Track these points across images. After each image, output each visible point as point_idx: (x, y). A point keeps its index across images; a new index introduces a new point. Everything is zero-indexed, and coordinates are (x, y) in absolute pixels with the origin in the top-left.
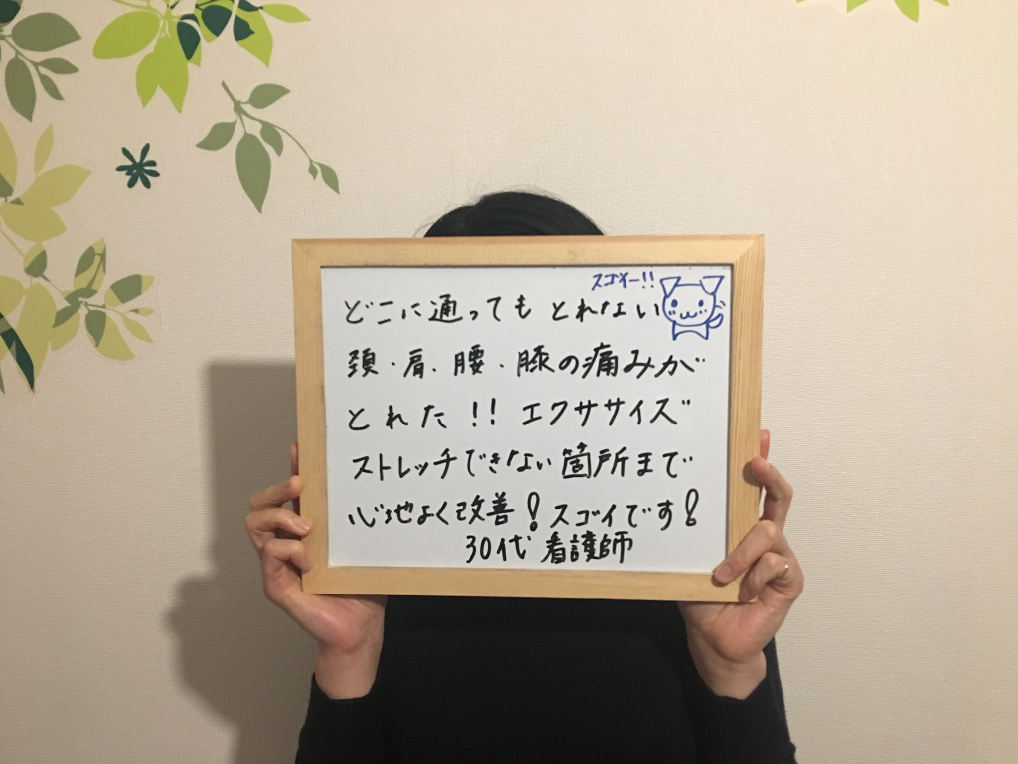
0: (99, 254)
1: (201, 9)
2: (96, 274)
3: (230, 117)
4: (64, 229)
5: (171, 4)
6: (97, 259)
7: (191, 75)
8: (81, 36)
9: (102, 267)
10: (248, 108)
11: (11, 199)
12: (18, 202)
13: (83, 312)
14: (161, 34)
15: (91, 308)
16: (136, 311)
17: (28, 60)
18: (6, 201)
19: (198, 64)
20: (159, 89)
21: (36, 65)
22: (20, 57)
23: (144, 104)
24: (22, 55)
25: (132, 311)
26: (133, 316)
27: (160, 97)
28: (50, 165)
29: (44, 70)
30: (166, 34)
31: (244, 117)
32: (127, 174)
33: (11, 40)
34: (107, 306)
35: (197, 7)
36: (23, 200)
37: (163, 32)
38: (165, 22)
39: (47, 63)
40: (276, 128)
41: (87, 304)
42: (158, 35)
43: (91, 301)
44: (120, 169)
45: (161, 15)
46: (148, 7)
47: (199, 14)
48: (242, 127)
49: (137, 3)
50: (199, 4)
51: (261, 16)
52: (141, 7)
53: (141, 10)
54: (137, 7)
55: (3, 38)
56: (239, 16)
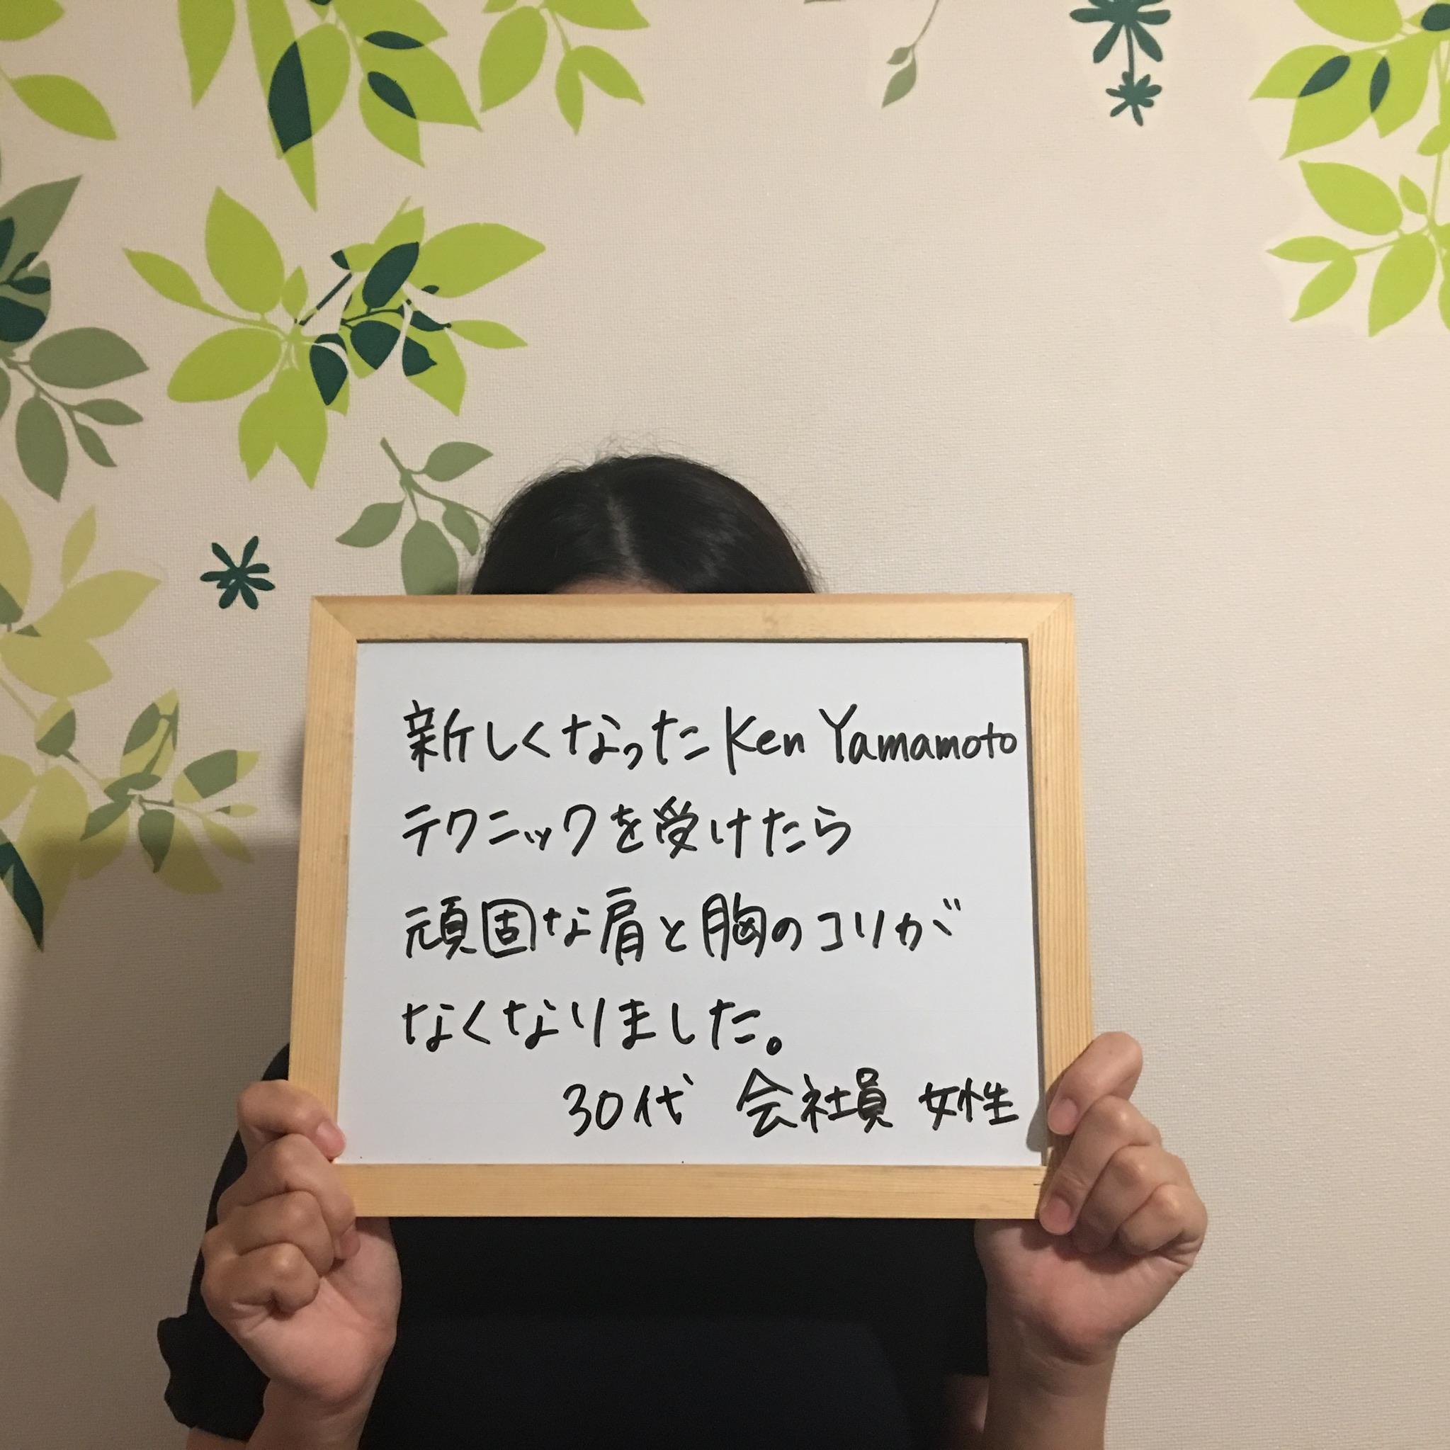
0: (168, 717)
1: (350, 327)
2: (160, 750)
3: (393, 493)
4: (107, 676)
5: (300, 319)
6: (163, 725)
7: (331, 429)
8: (148, 365)
9: (170, 737)
10: (424, 481)
11: (16, 626)
12: (30, 631)
13: (134, 813)
14: (283, 364)
15: (150, 807)
16: (226, 810)
17: (56, 401)
18: (9, 629)
19: (343, 411)
20: (277, 452)
21: (69, 409)
22: (43, 397)
23: (252, 473)
24: (46, 393)
25: (218, 810)
26: (222, 819)
27: (279, 463)
28: (86, 572)
29: (83, 419)
30: (291, 364)
31: (417, 495)
32: (219, 586)
33: (27, 369)
34: (176, 803)
35: (343, 322)
36: (38, 628)
37: (287, 362)
38: (290, 347)
39: (86, 408)
40: (468, 512)
41: (142, 801)
42: (278, 366)
43: (148, 794)
44: (207, 577)
45: (283, 333)
46: (263, 323)
47: (346, 335)
48: (412, 508)
49: (244, 314)
50: (347, 318)
51: (447, 338)
52: (250, 322)
53: (252, 327)
54: (243, 321)
55: (14, 366)
56: (412, 337)
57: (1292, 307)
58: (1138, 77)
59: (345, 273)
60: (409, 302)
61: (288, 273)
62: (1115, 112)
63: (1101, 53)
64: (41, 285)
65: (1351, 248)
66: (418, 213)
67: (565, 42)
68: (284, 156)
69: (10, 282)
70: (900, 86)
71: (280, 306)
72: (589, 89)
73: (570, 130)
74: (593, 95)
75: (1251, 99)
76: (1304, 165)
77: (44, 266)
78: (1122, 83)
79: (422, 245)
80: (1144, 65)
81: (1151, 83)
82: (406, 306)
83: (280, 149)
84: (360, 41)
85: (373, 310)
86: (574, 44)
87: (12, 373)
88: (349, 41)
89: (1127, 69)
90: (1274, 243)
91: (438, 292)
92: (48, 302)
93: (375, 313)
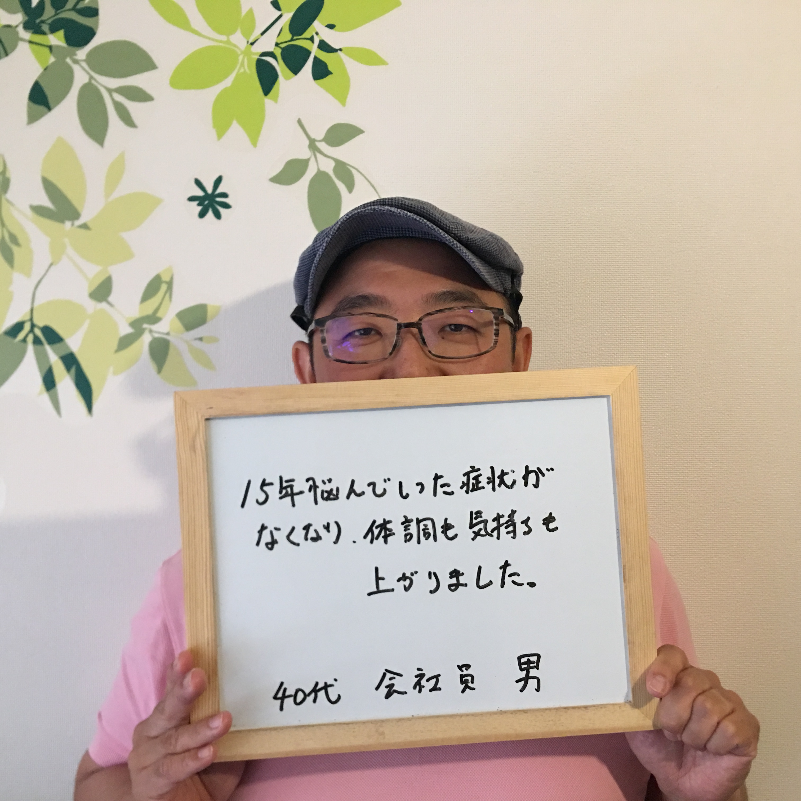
0: (167, 283)
1: (280, 48)
2: (162, 302)
3: (305, 153)
4: (132, 255)
5: (251, 41)
6: (164, 287)
7: (267, 112)
8: (157, 65)
9: (168, 295)
10: (323, 146)
11: (78, 223)
12: (85, 226)
13: (146, 339)
14: (240, 68)
15: (156, 335)
16: (201, 339)
17: (101, 85)
18: (73, 224)
19: (276, 101)
20: (235, 123)
21: (110, 91)
22: (93, 82)
23: (220, 136)
24: (95, 80)
25: (196, 339)
26: (198, 344)
27: (236, 131)
28: (120, 192)
29: (119, 98)
30: (244, 69)
31: (318, 155)
32: (199, 205)
33: (84, 64)
34: (171, 334)
35: (277, 45)
36: (90, 225)
37: (242, 68)
38: (244, 58)
39: (120, 90)
40: (348, 167)
41: (151, 331)
42: (236, 70)
43: (155, 327)
44: (191, 199)
45: (240, 50)
46: (228, 42)
47: (278, 52)
48: (315, 163)
49: (217, 37)
50: (279, 42)
51: (339, 56)
52: (221, 42)
53: (221, 44)
54: (217, 41)
55: (76, 62)
56: (318, 56)
59: (278, 13)
60: (317, 34)
61: (244, 13)
64: (93, 12)
69: (74, 9)
71: (238, 32)
82: (315, 37)
85: (295, 38)
87: (76, 68)
91: (335, 28)
92: (97, 23)
93: (296, 39)
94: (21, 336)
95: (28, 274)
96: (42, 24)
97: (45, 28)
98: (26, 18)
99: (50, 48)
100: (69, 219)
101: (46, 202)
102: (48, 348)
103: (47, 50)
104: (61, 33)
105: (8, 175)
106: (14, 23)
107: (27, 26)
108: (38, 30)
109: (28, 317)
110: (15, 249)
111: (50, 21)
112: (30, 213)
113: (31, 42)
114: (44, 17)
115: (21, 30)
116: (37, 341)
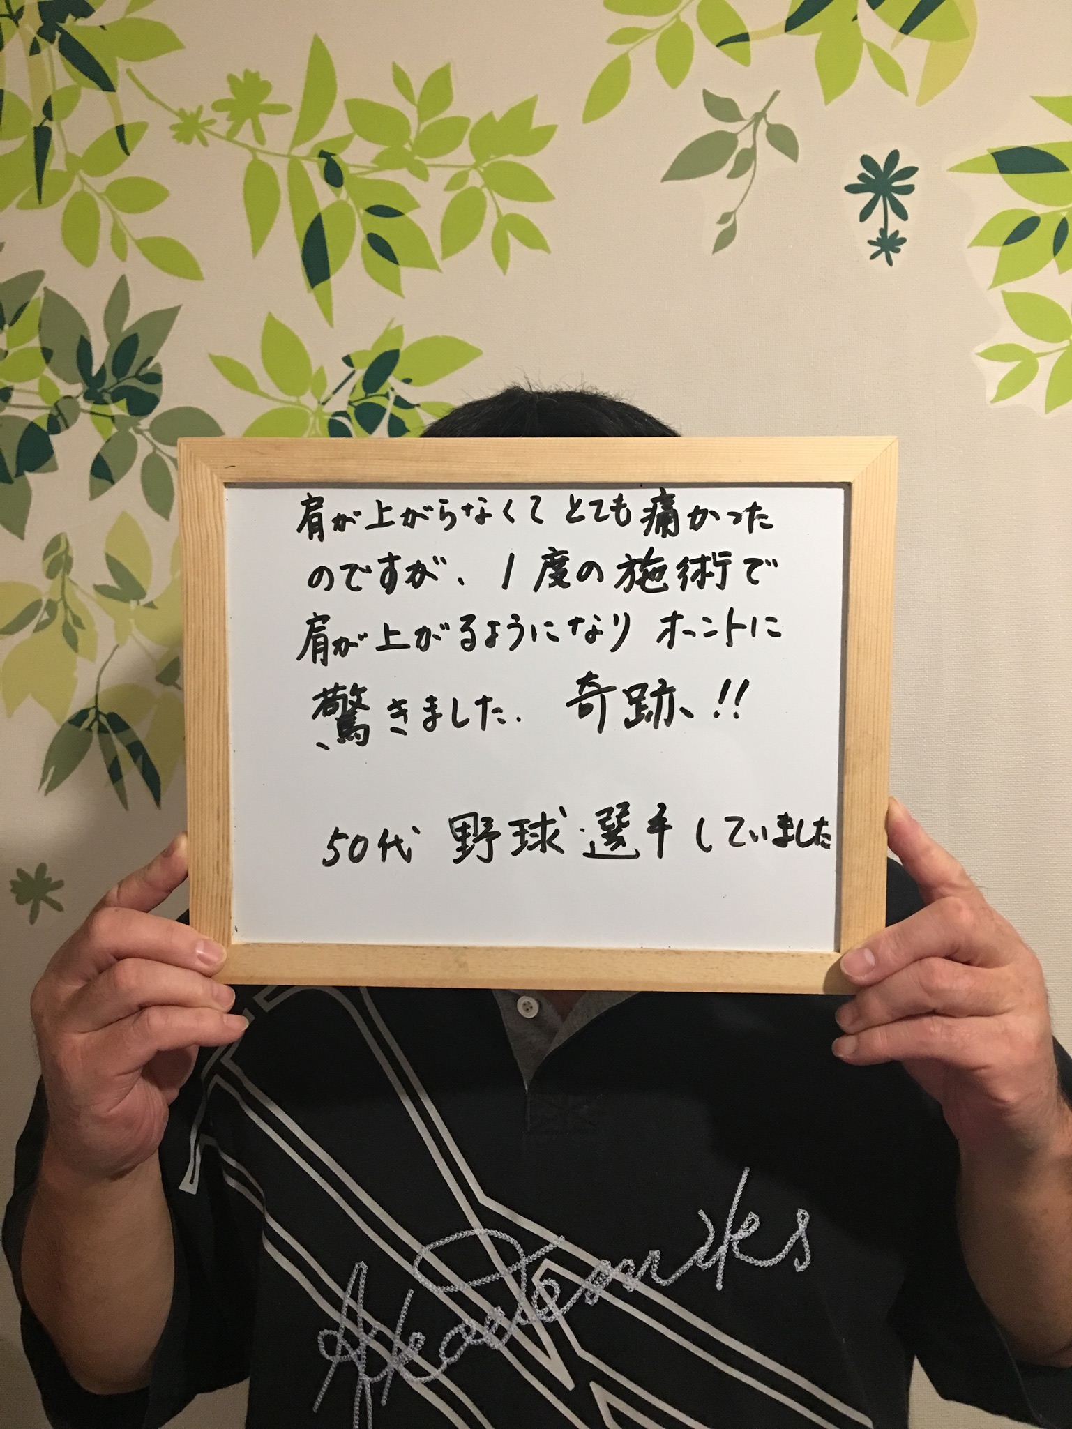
1: (354, 406)
5: (323, 400)
8: (223, 431)
11: (143, 602)
12: (151, 605)
14: (311, 431)
17: (167, 456)
18: (138, 604)
21: (175, 461)
22: (158, 452)
24: (161, 451)
30: (316, 431)
33: (148, 434)
35: (350, 403)
36: (155, 603)
37: (314, 429)
38: (315, 421)
42: (307, 432)
45: (311, 410)
46: (299, 403)
47: (351, 411)
49: (287, 398)
50: (352, 400)
51: (417, 413)
52: (290, 403)
53: (290, 406)
54: (286, 402)
55: (140, 432)
56: (394, 413)
57: (991, 393)
58: (890, 233)
59: (350, 370)
60: (392, 389)
61: (314, 370)
62: (873, 257)
63: (865, 214)
64: (156, 378)
65: (1035, 351)
66: (400, 328)
67: (498, 211)
68: (312, 291)
69: (136, 376)
70: (724, 240)
71: (309, 392)
72: (514, 243)
73: (500, 271)
74: (516, 247)
75: (970, 246)
76: (1003, 292)
77: (158, 365)
78: (880, 237)
79: (402, 350)
80: (895, 223)
81: (899, 236)
82: (391, 392)
83: (310, 287)
84: (362, 211)
85: (370, 395)
86: (504, 213)
87: (138, 437)
88: (355, 211)
89: (883, 226)
90: (981, 348)
91: (412, 383)
92: (161, 388)
93: (371, 397)
94: (86, 724)
95: (93, 659)
96: (104, 394)
97: (107, 397)
98: (87, 388)
99: (113, 418)
100: (134, 599)
101: (110, 582)
102: (113, 736)
103: (109, 420)
104: (123, 402)
105: (69, 554)
106: (73, 394)
107: (87, 396)
108: (99, 401)
109: (94, 705)
110: (78, 631)
111: (111, 390)
112: (92, 592)
113: (92, 413)
114: (106, 386)
115: (81, 400)
116: (102, 730)
